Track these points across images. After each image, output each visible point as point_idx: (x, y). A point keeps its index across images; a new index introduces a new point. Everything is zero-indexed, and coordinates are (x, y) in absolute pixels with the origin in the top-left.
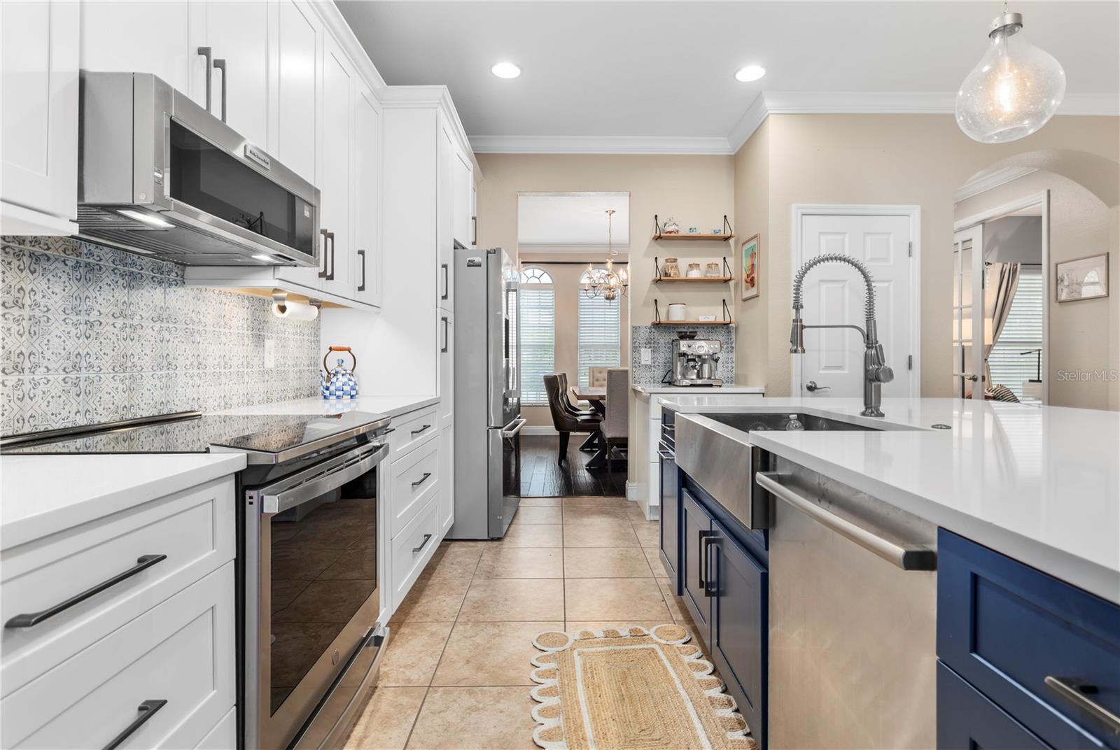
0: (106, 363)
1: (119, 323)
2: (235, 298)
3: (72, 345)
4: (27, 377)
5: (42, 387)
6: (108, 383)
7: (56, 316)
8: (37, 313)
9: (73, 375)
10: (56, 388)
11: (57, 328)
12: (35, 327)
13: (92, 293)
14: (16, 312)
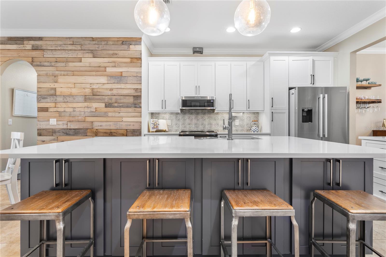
0: (200, 124)
1: (202, 119)
2: (226, 113)
3: (195, 122)
4: (190, 125)
5: (192, 127)
6: (200, 126)
7: (194, 119)
8: (192, 119)
9: (196, 125)
10: (194, 127)
11: (194, 120)
12: (191, 120)
13: (198, 116)
14: (189, 119)
